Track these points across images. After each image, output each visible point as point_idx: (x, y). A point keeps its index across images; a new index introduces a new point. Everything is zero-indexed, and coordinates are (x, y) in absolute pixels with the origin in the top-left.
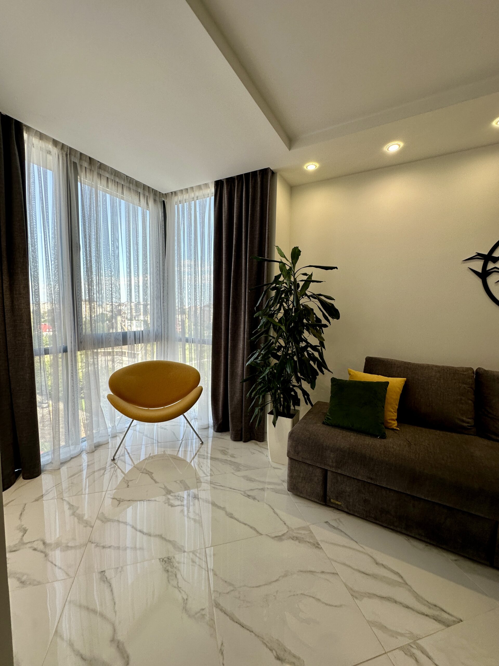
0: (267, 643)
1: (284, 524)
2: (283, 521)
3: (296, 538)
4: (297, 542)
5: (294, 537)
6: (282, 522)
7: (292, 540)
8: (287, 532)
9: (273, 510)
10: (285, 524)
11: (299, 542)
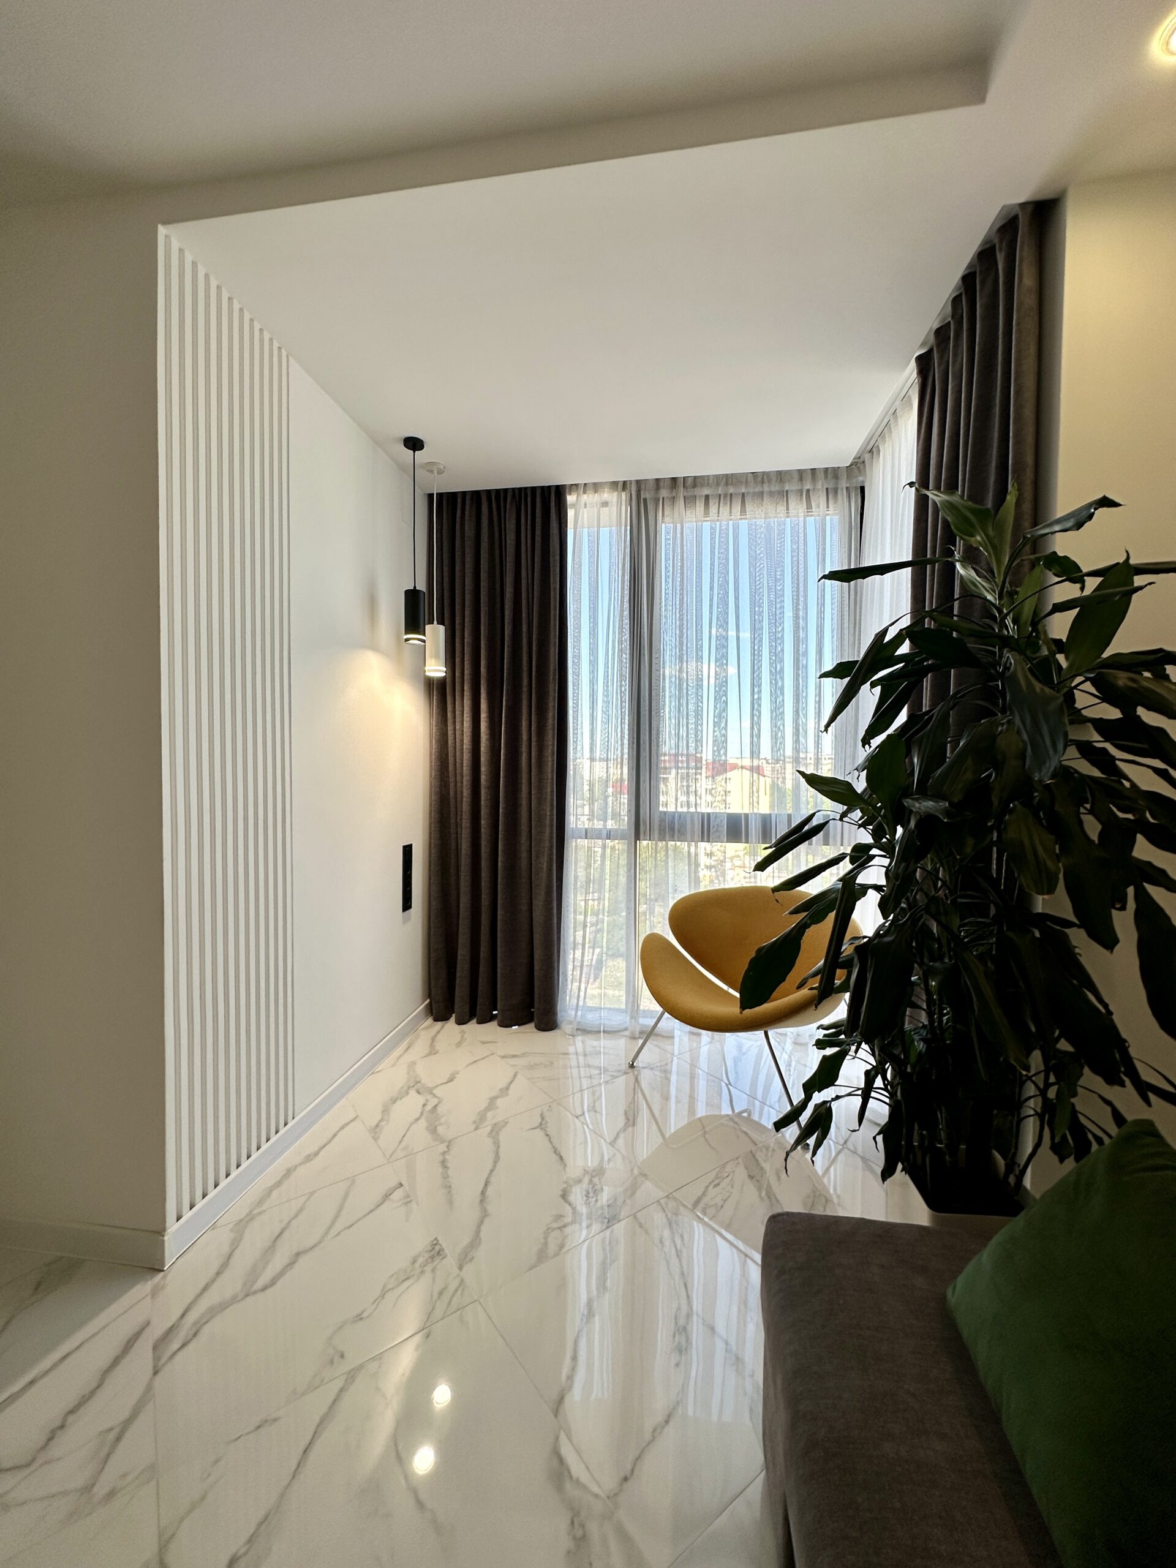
0: (266, 1522)
1: (622, 1475)
2: (632, 1471)
3: (584, 1537)
4: (566, 1543)
5: (583, 1526)
6: (629, 1467)
7: (569, 1521)
8: (596, 1496)
9: (667, 1422)
10: (626, 1479)
11: (569, 1552)
